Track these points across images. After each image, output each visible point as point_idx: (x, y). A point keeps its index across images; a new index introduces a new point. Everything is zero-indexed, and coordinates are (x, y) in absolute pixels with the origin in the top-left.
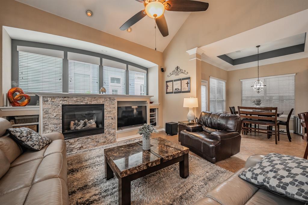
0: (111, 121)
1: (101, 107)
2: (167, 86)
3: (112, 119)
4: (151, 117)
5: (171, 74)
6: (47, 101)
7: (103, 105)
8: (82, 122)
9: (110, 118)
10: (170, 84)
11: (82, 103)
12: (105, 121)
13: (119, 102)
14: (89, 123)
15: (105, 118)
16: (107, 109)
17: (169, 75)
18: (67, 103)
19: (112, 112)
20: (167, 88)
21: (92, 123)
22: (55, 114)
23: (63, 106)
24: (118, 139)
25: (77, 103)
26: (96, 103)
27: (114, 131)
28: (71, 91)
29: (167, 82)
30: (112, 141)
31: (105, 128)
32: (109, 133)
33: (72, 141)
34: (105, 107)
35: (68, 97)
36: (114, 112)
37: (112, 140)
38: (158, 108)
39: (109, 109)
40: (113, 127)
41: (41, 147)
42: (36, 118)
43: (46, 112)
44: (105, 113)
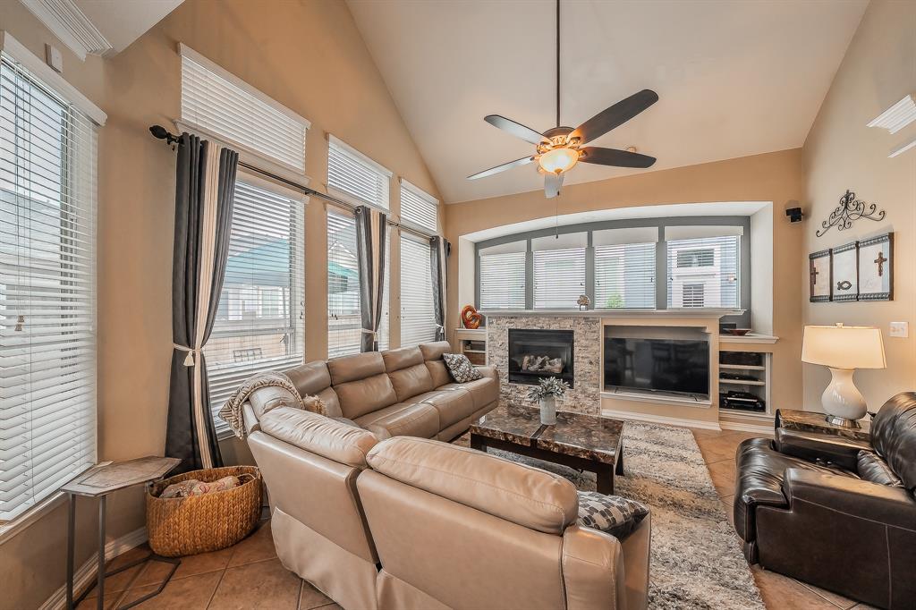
0: (588, 367)
1: (567, 336)
2: (814, 273)
3: (591, 363)
4: (722, 376)
5: (827, 226)
6: (492, 323)
7: (571, 333)
8: (540, 360)
9: (586, 360)
10: (822, 264)
11: (535, 328)
12: (575, 364)
13: (607, 328)
14: (550, 364)
15: (575, 359)
16: (580, 341)
17: (822, 230)
18: (514, 327)
19: (590, 349)
20: (813, 282)
21: (557, 365)
22: (500, 342)
23: (510, 330)
24: (604, 410)
25: (527, 328)
26: (558, 329)
27: (594, 390)
28: (539, 304)
29: (812, 257)
30: (590, 410)
31: (575, 379)
32: (583, 392)
33: (520, 387)
34: (575, 337)
35: (516, 318)
36: (595, 348)
37: (590, 407)
38: (771, 354)
39: (584, 342)
40: (594, 382)
41: (464, 380)
42: (481, 346)
43: (492, 339)
44: (576, 350)
